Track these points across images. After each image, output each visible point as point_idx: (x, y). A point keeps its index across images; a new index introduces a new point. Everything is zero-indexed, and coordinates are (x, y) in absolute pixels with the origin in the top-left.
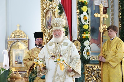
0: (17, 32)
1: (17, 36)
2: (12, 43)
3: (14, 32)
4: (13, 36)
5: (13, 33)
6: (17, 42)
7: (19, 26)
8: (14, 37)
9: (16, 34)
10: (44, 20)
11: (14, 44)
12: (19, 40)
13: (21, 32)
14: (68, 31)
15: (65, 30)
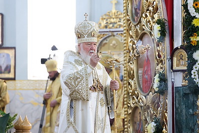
0: (111, 15)
1: (111, 23)
2: (101, 39)
3: (105, 15)
4: (104, 23)
5: (104, 17)
6: (112, 37)
7: (116, 2)
8: (106, 27)
9: (109, 20)
10: (130, 4)
11: (105, 42)
12: (115, 33)
13: (120, 16)
14: (165, 29)
15: (160, 29)
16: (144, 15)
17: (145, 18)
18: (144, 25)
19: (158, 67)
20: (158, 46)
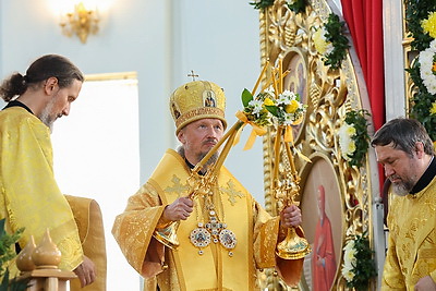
14: (365, 133)
15: (354, 132)
16: (312, 118)
17: (314, 125)
18: (313, 141)
19: (351, 230)
20: (349, 178)
